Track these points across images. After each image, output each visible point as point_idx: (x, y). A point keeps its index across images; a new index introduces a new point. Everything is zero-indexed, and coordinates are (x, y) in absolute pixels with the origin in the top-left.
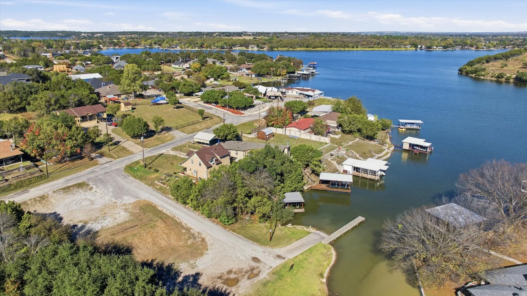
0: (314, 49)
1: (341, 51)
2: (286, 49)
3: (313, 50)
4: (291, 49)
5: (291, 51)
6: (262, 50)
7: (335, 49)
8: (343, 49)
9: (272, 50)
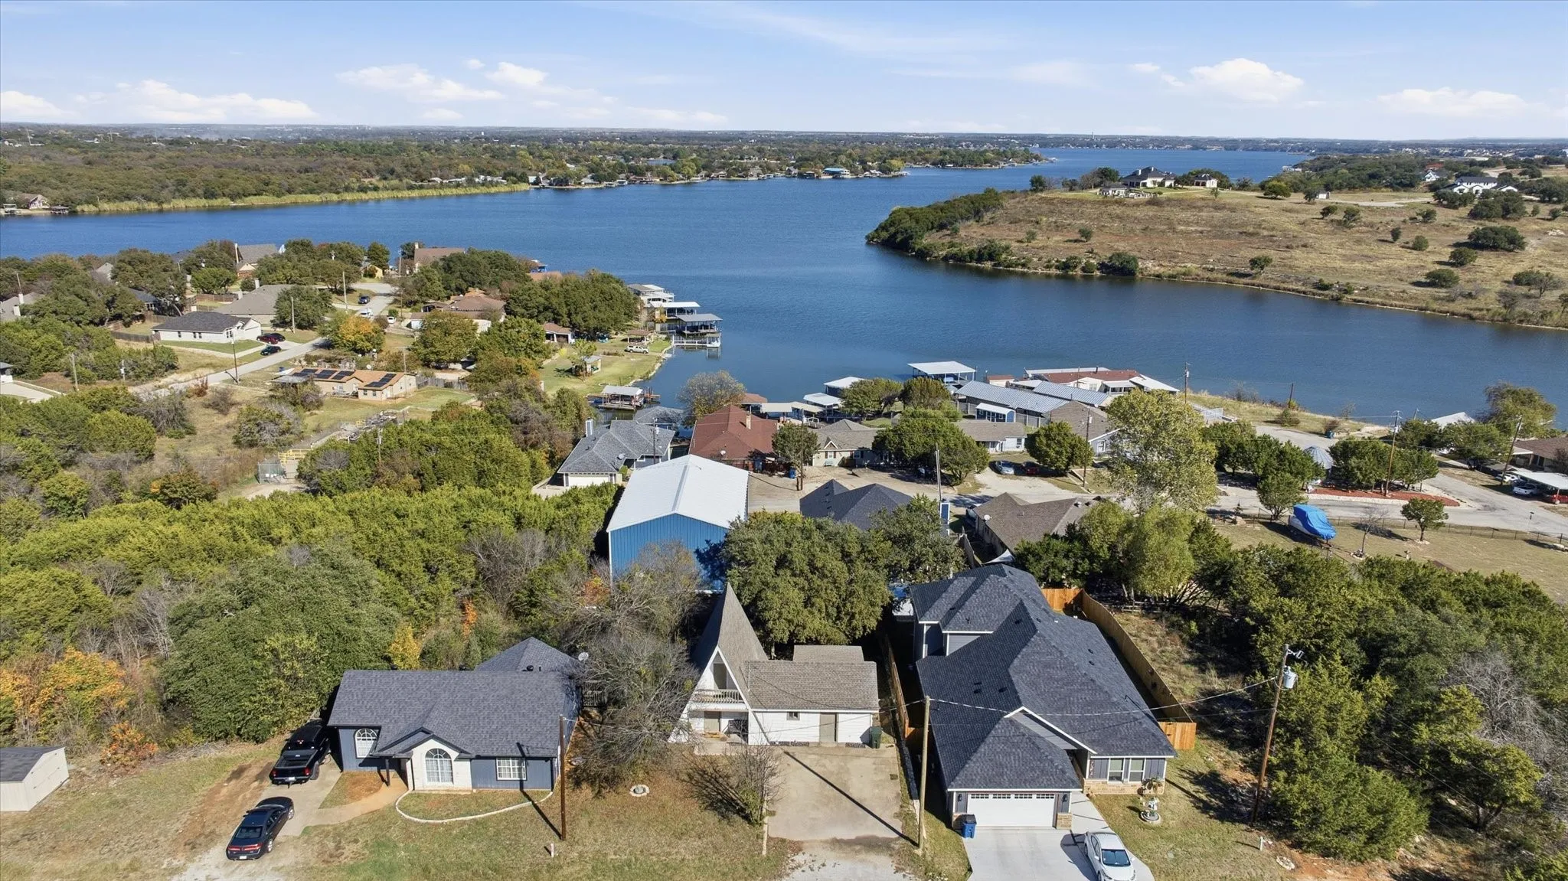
0: (239, 203)
1: (327, 203)
2: (133, 205)
3: (233, 204)
4: (153, 206)
5: (150, 212)
6: (24, 212)
7: (309, 197)
8: (335, 197)
9: (73, 213)
